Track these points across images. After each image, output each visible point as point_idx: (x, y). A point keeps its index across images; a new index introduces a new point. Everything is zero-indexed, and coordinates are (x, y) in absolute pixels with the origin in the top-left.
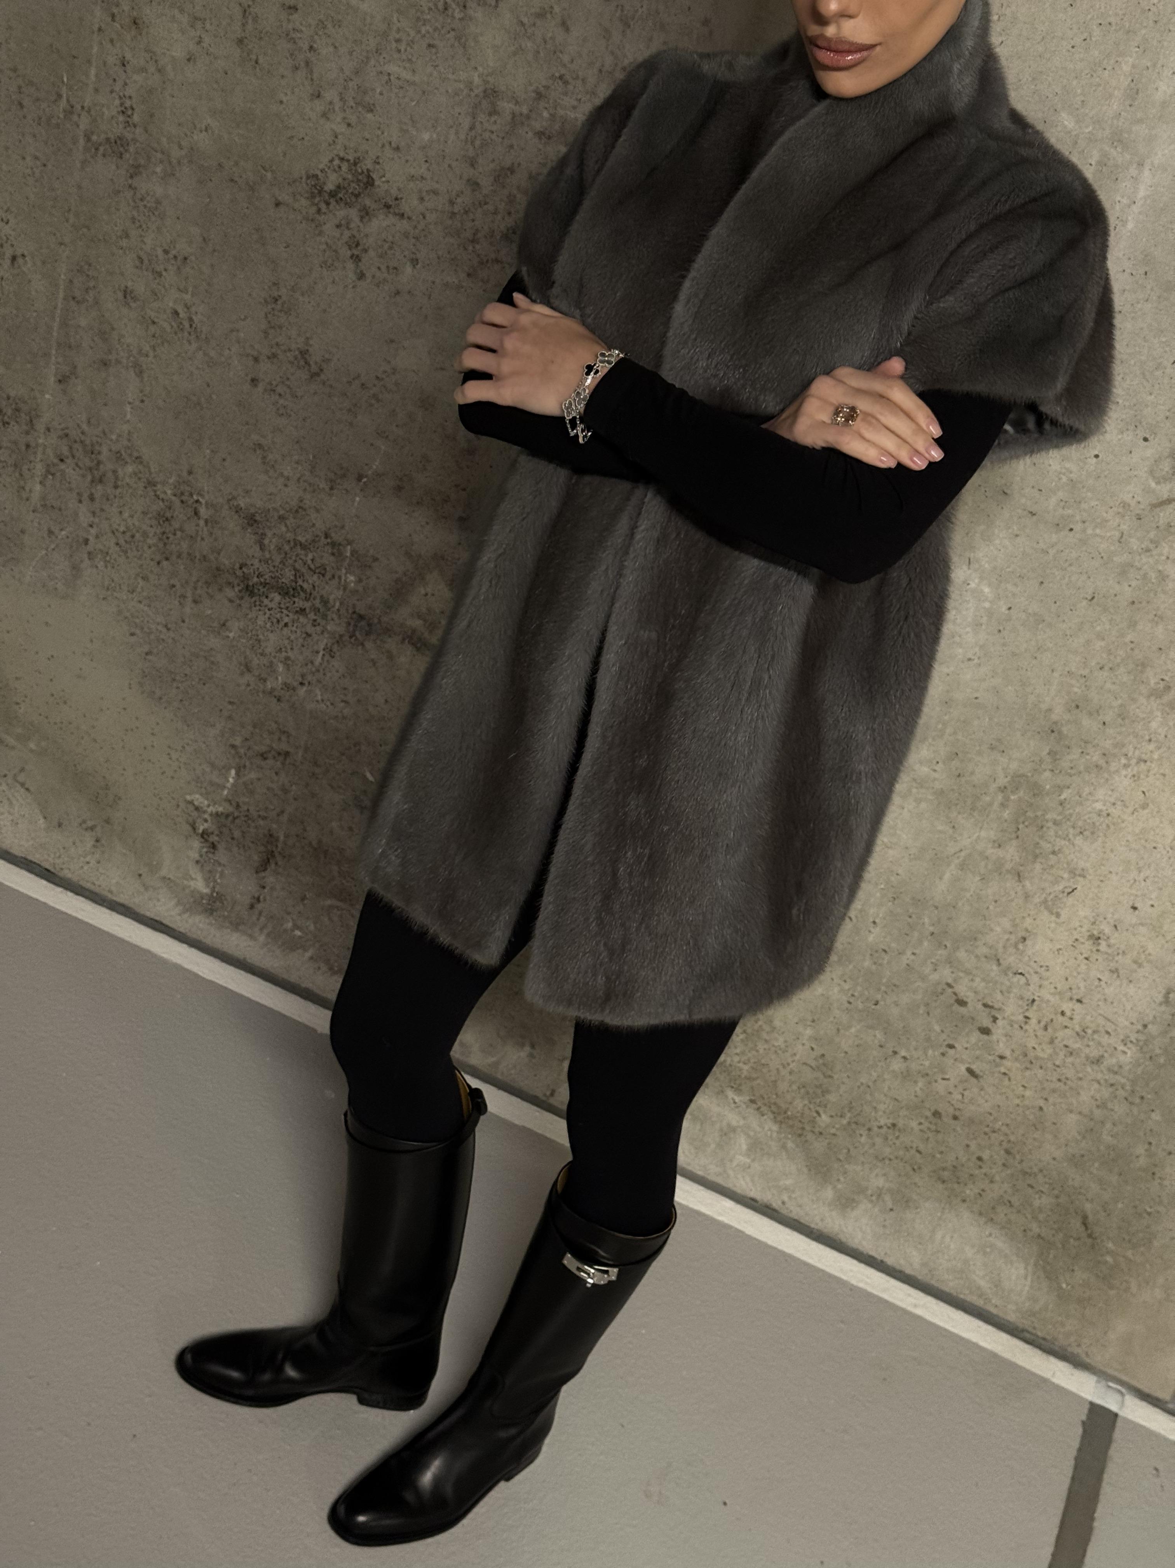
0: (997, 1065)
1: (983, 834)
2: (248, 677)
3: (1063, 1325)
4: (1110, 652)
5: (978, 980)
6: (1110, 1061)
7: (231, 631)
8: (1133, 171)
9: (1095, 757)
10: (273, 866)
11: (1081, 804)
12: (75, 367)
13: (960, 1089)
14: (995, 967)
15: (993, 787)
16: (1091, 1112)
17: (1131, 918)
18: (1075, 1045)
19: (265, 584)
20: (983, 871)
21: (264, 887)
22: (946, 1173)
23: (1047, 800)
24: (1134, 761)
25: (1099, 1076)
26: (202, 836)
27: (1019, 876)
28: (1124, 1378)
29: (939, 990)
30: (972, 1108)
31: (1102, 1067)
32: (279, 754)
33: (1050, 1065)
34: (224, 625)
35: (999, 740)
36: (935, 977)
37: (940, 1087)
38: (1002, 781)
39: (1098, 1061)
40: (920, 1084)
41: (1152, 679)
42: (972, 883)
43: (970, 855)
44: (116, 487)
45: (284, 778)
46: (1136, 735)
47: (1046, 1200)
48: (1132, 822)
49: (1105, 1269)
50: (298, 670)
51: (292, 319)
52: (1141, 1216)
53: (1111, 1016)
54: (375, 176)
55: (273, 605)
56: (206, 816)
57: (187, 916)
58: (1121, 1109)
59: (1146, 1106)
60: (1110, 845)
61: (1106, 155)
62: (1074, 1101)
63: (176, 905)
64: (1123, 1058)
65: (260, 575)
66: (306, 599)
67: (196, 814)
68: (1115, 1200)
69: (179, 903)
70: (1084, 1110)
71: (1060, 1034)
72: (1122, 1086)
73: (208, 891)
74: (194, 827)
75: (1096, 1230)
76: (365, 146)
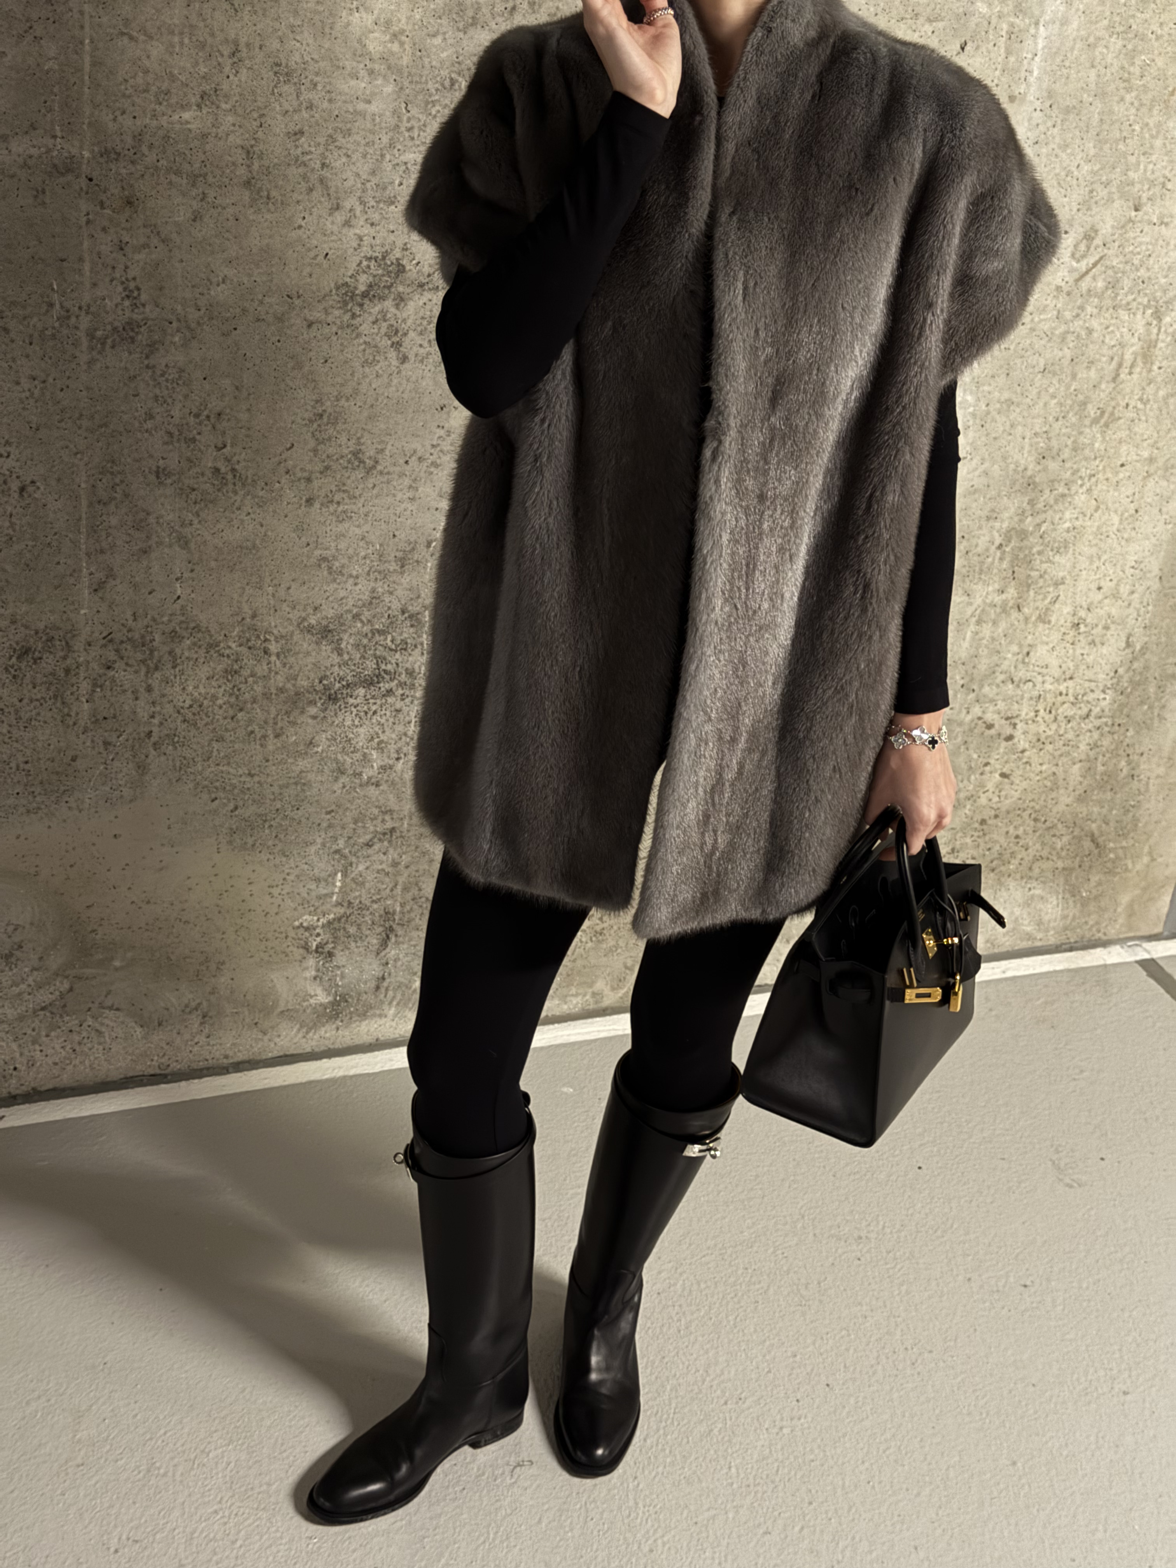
0: (1020, 759)
1: (990, 588)
2: (344, 779)
3: (1086, 923)
4: (1061, 405)
5: (999, 702)
6: (1096, 711)
7: (318, 746)
8: (1032, 31)
9: (1061, 489)
10: (393, 939)
11: (1055, 530)
12: (112, 569)
13: (997, 793)
14: (1011, 686)
15: (993, 548)
16: (1088, 755)
17: (1099, 596)
18: (1070, 713)
19: (348, 685)
20: (993, 616)
21: (387, 964)
22: (995, 863)
23: (1031, 539)
24: (1086, 479)
25: (1090, 726)
26: (317, 951)
27: (1019, 607)
28: (1131, 934)
29: (973, 725)
30: (1007, 802)
31: (1091, 718)
32: (384, 834)
33: (1057, 738)
34: (311, 743)
35: (993, 511)
36: (969, 718)
37: (983, 800)
38: (998, 541)
39: (1088, 716)
40: (968, 807)
41: (1091, 410)
42: (986, 630)
43: (983, 610)
44: (174, 667)
45: (393, 854)
46: (1086, 459)
47: (1065, 839)
48: (1091, 526)
49: (1109, 865)
50: (392, 748)
51: (340, 426)
52: (1128, 811)
53: (1093, 677)
54: (404, 262)
55: (358, 701)
56: (318, 931)
57: (311, 1034)
58: (1106, 742)
59: (1123, 729)
60: (1078, 550)
61: (1012, 25)
62: (1076, 754)
63: (299, 1030)
64: (1103, 704)
65: (342, 679)
66: (392, 680)
67: (307, 934)
68: (1111, 810)
69: (301, 1027)
70: (1083, 757)
71: (1060, 711)
72: (1106, 724)
73: (330, 998)
74: (306, 948)
75: (1101, 840)
76: (392, 237)
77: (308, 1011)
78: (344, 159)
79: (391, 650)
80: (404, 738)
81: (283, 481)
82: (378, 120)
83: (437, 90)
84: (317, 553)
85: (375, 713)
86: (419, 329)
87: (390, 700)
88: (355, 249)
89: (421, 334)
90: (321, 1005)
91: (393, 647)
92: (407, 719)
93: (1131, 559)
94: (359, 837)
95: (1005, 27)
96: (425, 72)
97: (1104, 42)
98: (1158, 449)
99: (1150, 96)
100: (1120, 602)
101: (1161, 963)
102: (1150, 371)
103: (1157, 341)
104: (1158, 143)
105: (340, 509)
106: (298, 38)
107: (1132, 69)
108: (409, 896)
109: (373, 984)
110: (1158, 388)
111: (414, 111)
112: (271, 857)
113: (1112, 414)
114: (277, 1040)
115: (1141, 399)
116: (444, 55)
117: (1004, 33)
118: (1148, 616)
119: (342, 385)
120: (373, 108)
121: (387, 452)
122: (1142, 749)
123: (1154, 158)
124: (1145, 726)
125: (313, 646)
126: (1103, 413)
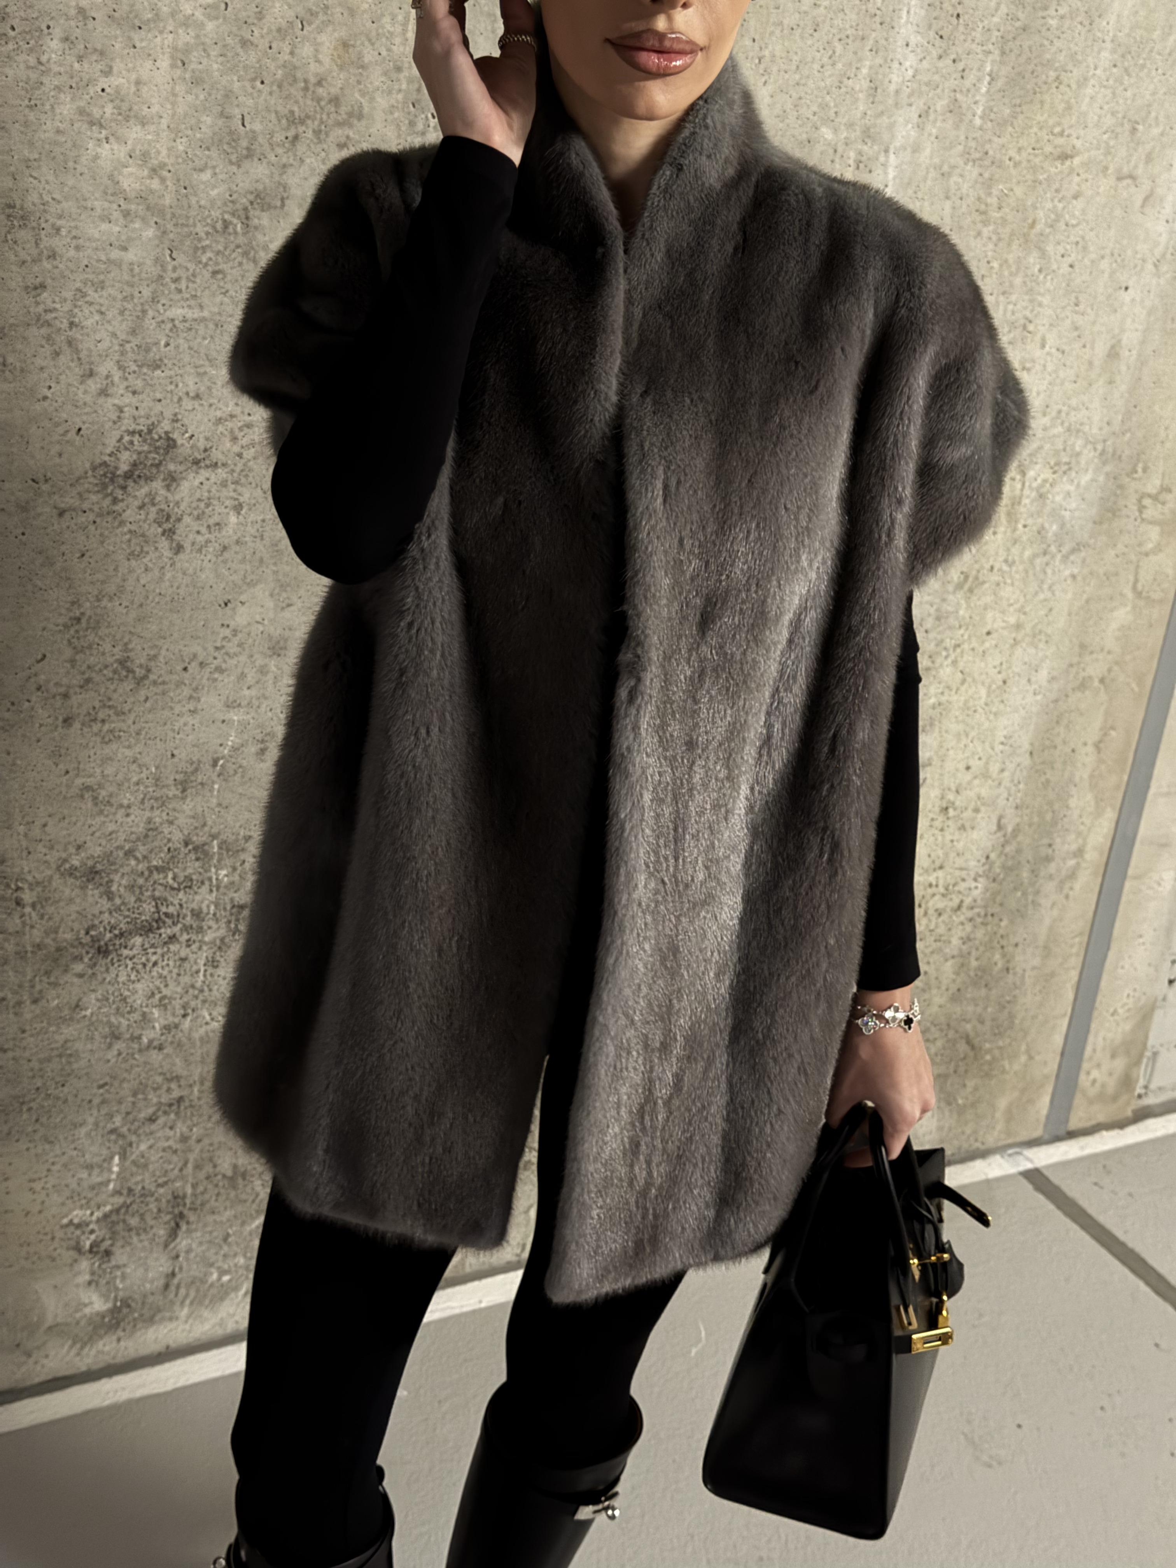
2: (119, 1045)
3: (963, 1133)
6: (968, 901)
7: (86, 1009)
8: (882, 159)
10: (184, 1227)
16: (961, 950)
17: (968, 776)
18: (940, 905)
19: (122, 934)
21: (177, 1257)
24: (951, 651)
25: (962, 918)
26: (91, 1251)
28: (1010, 1141)
31: (964, 910)
32: (171, 1105)
33: (928, 934)
34: (77, 1006)
39: (959, 907)
45: (181, 1128)
46: (950, 628)
47: (939, 1044)
48: (957, 700)
49: (986, 1067)
50: (177, 1003)
51: (103, 631)
52: (1004, 1007)
53: (964, 865)
54: (175, 436)
55: (135, 951)
56: (92, 1226)
57: (86, 1350)
58: (980, 934)
59: (996, 919)
60: (944, 728)
61: (860, 153)
62: (947, 950)
63: (71, 1347)
64: (976, 893)
65: (113, 928)
66: (174, 924)
67: (78, 1232)
68: (985, 1008)
69: (74, 1343)
70: (955, 952)
71: (930, 904)
72: (979, 915)
73: (109, 1305)
74: (78, 1249)
75: (976, 1042)
76: (158, 407)
77: (83, 1323)
78: (97, 317)
79: (173, 889)
80: (191, 991)
81: (34, 699)
82: (137, 270)
83: (207, 233)
84: (79, 781)
85: (155, 964)
86: (195, 513)
87: (173, 947)
88: (115, 423)
89: (198, 518)
90: (98, 1314)
91: (176, 885)
92: (195, 968)
93: (1000, 735)
94: (140, 1111)
95: (852, 154)
96: (193, 213)
97: (958, 171)
98: (1025, 613)
99: (1008, 230)
100: (990, 782)
101: (1046, 1173)
102: (1015, 530)
103: (1021, 498)
104: (1018, 281)
105: (106, 727)
106: (35, 174)
107: (989, 200)
108: (202, 1175)
109: (161, 1282)
110: (1024, 549)
111: (181, 258)
112: (31, 1145)
113: (977, 578)
114: (45, 1361)
115: (1006, 561)
116: (214, 193)
117: (851, 162)
118: (1019, 795)
119: (103, 582)
120: (130, 256)
121: (161, 659)
122: (1016, 940)
123: (1013, 298)
124: (1020, 913)
125: (77, 891)
126: (967, 577)
